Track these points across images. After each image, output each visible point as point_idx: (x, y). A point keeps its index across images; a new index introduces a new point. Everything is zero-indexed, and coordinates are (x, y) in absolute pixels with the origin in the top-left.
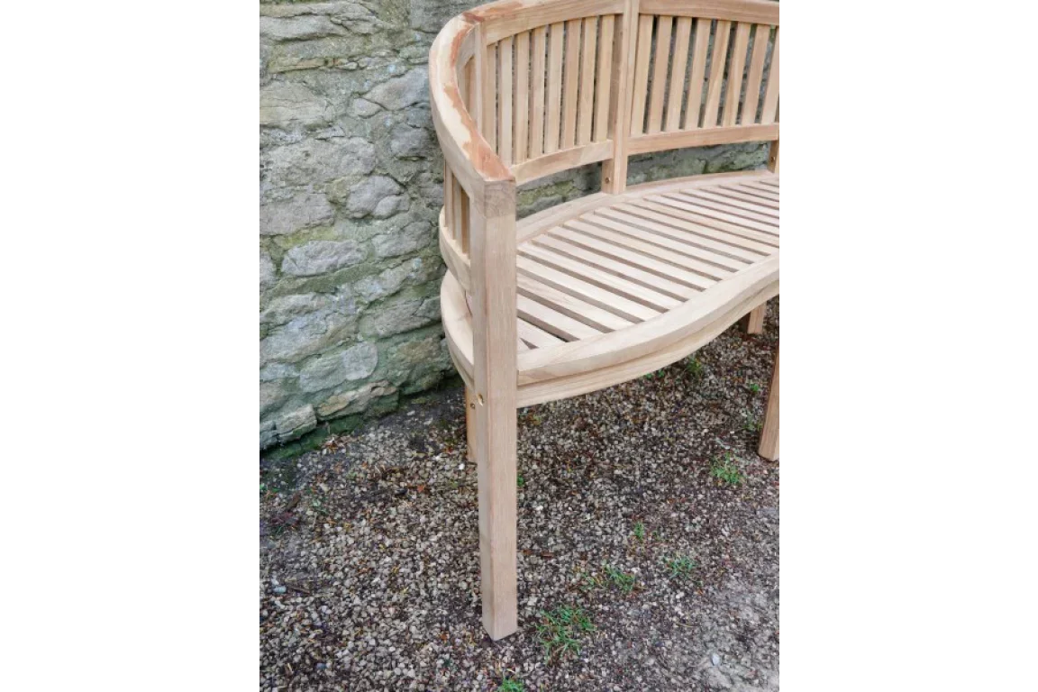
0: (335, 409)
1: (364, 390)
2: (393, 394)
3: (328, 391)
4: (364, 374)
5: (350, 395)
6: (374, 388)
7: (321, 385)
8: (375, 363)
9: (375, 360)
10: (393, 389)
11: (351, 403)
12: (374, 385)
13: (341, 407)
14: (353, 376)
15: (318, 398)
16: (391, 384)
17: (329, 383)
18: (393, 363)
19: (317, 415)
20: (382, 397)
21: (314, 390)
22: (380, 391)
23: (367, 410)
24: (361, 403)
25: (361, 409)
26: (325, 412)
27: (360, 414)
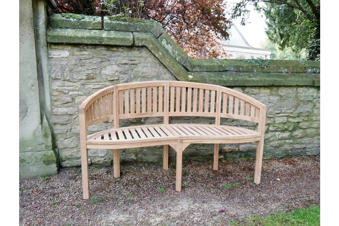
0: (95, 161)
1: (103, 159)
2: (110, 162)
3: (95, 157)
4: (103, 155)
5: (99, 159)
6: (105, 159)
7: (93, 155)
8: (106, 154)
9: (106, 153)
10: (110, 161)
11: (99, 161)
12: (105, 158)
13: (97, 161)
14: (100, 155)
15: (92, 158)
16: (109, 160)
17: (95, 155)
18: (110, 154)
19: (91, 162)
20: (107, 162)
21: (91, 156)
22: (106, 160)
23: (103, 164)
24: (101, 162)
25: (101, 163)
26: (93, 161)
27: (100, 164)
